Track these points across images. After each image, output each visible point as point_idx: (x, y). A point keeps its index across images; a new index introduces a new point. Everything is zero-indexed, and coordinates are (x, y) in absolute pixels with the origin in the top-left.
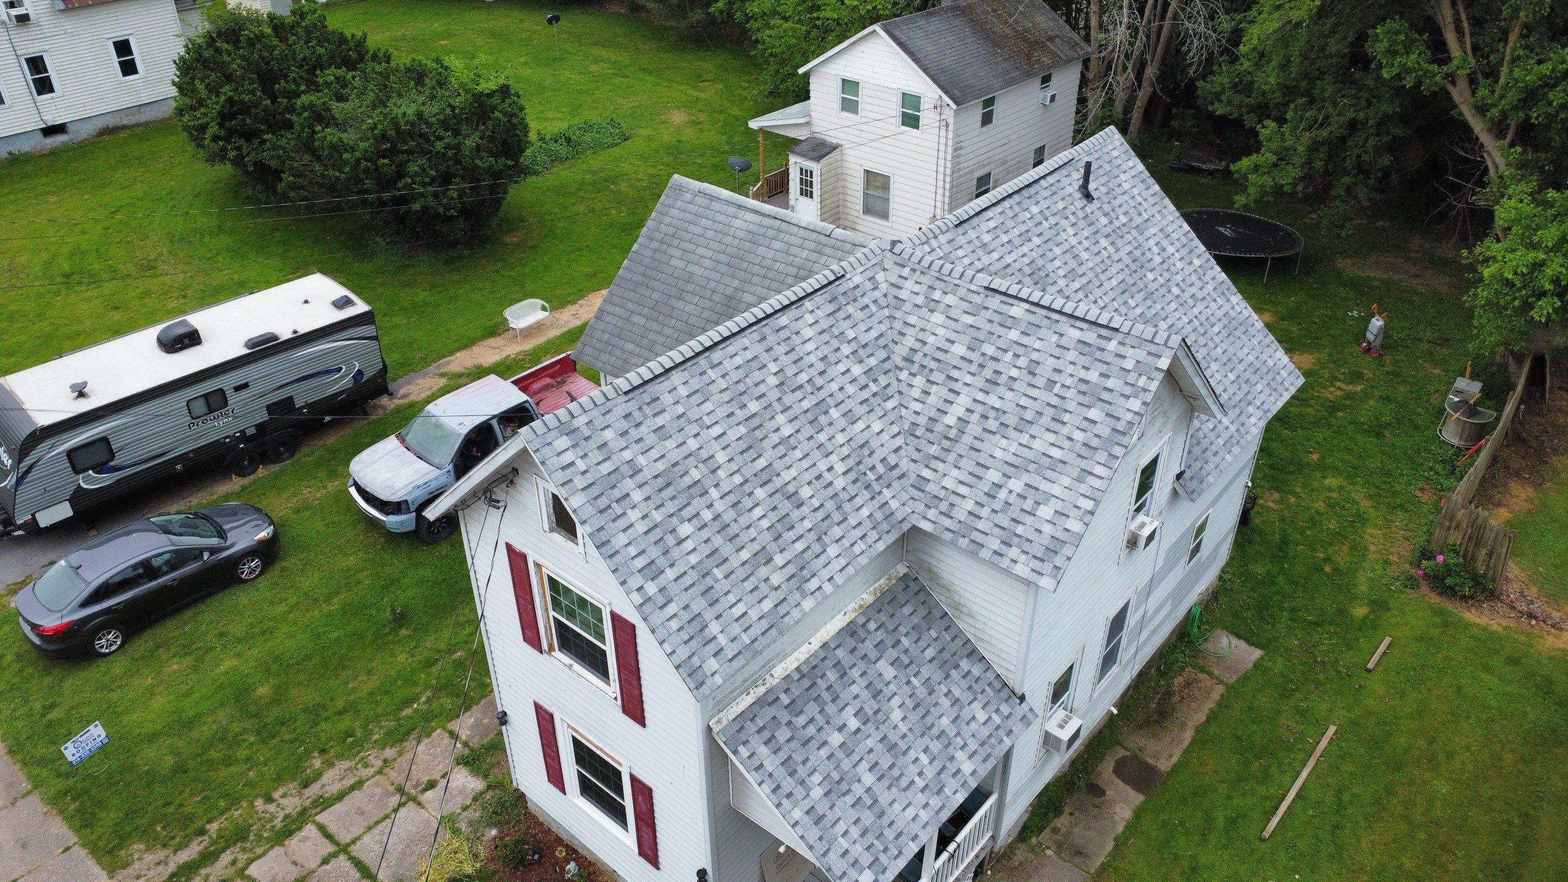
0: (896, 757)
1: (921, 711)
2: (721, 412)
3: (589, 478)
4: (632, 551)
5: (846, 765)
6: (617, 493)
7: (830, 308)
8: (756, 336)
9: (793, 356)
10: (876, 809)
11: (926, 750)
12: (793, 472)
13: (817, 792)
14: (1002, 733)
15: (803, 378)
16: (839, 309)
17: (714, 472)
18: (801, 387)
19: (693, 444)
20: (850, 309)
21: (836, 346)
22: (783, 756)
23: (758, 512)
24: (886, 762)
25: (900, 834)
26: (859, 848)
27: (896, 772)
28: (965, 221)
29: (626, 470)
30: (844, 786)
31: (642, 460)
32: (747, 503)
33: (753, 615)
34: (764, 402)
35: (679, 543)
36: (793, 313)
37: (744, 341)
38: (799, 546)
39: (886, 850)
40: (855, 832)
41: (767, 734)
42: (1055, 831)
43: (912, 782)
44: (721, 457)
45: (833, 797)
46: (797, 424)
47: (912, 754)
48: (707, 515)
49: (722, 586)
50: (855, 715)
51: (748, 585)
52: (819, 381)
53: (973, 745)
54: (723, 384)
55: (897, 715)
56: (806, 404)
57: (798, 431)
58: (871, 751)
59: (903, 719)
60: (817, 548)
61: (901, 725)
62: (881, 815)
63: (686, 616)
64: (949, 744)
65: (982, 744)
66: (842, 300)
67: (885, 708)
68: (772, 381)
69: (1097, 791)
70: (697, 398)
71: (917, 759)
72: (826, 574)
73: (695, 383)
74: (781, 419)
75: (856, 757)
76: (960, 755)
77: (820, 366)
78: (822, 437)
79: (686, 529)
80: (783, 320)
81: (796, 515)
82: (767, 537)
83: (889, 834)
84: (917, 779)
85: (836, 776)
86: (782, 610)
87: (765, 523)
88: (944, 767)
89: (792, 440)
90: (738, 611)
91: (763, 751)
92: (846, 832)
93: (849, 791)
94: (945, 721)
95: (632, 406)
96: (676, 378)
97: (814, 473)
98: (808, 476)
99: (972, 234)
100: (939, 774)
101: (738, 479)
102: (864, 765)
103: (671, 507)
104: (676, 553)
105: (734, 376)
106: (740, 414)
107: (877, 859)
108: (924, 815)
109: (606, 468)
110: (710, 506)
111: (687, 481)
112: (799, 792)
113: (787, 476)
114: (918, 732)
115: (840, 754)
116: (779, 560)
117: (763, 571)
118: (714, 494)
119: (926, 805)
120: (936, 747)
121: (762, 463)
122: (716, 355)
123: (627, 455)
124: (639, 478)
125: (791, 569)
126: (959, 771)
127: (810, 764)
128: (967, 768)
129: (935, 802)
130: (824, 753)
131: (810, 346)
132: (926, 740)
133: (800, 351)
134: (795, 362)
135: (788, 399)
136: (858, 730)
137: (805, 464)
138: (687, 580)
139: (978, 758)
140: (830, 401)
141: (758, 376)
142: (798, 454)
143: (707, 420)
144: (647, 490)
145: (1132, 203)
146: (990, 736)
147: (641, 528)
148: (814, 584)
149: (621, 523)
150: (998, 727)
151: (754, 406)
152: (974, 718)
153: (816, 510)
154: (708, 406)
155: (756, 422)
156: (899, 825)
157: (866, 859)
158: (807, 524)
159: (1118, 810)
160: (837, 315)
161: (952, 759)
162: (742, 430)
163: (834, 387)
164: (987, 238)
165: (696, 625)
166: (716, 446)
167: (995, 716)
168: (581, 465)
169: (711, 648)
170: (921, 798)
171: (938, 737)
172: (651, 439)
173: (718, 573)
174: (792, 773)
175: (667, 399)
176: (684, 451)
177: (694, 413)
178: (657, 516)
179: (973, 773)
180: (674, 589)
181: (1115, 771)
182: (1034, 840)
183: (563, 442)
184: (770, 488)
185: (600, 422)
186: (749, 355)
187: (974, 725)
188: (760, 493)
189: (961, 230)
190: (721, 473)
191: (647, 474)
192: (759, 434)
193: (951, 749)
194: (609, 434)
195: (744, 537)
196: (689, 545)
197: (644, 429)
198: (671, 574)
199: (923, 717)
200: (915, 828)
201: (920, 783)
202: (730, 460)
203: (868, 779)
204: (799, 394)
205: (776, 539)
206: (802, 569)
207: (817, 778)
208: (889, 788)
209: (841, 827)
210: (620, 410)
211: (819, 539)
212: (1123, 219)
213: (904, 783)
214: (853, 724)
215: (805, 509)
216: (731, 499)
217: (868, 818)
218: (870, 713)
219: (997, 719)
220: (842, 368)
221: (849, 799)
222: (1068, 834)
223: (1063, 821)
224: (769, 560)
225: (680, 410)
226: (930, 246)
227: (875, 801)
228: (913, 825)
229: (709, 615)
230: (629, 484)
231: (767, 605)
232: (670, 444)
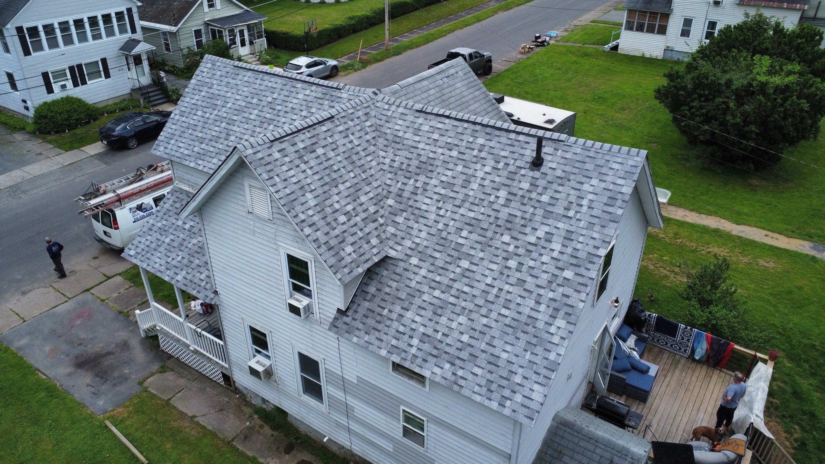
0: (178, 247)
1: (199, 250)
2: (245, 94)
3: (202, 79)
4: (186, 105)
5: (171, 230)
6: (201, 89)
7: (320, 95)
8: (284, 82)
9: (285, 99)
10: (157, 247)
11: (183, 258)
12: (238, 129)
13: (159, 225)
14: (198, 288)
15: (279, 108)
16: (322, 99)
17: (223, 107)
18: (274, 109)
19: (229, 95)
20: (326, 102)
21: (303, 109)
22: (171, 208)
23: (217, 129)
24: (175, 244)
25: (149, 259)
26: (143, 247)
27: (172, 249)
28: (425, 112)
29: (209, 85)
30: (163, 233)
31: (215, 86)
32: (218, 123)
33: (181, 150)
34: (259, 102)
35: (195, 115)
36: (305, 86)
37: (279, 80)
38: (211, 149)
39: (143, 256)
40: (148, 243)
41: (177, 200)
42: (261, 427)
43: (169, 257)
44: (229, 105)
45: (159, 231)
46: (257, 118)
47: (180, 253)
48: (207, 115)
49: (186, 135)
50: (191, 226)
51: (191, 142)
52: (281, 114)
53: (189, 277)
54: (256, 86)
55: (194, 241)
56: (268, 116)
57: (255, 120)
58: (178, 237)
59: (194, 244)
60: (213, 155)
61: (191, 244)
62: (155, 250)
63: (173, 132)
64: (188, 266)
65: (191, 281)
66: (328, 97)
67: (196, 236)
68: (270, 99)
69: (289, 450)
70: (246, 84)
71: (178, 256)
72: (205, 163)
73: (251, 80)
74: (256, 112)
75: (175, 232)
76: (184, 273)
77: (288, 109)
78: (258, 130)
79: (200, 113)
80: (299, 85)
81: (222, 140)
82: (209, 137)
83: (148, 255)
84: (171, 258)
85: (166, 228)
86: (187, 158)
87: (214, 133)
88: (177, 268)
89: (250, 121)
90: (181, 145)
91: (171, 202)
92: (147, 240)
93: (162, 235)
94: (197, 261)
95: (232, 71)
96: (250, 73)
97: (242, 136)
98: (238, 135)
99: (420, 121)
100: (175, 266)
101: (225, 115)
102: (172, 237)
103: (204, 104)
104: (191, 116)
105: (262, 88)
106: (249, 99)
107: (139, 254)
108: (157, 266)
109: (207, 80)
110: (211, 114)
111: (216, 102)
112: (159, 218)
113: (235, 128)
114: (190, 252)
115: (174, 227)
116: (203, 146)
117: (197, 143)
118: (216, 112)
119: (161, 265)
120: (185, 261)
121: (235, 118)
122: (266, 77)
123: (215, 82)
124: (209, 90)
125: (202, 152)
126: (177, 274)
127: (169, 218)
128: (179, 278)
129: (163, 268)
130: (174, 221)
131: (295, 101)
132: (188, 257)
133: (289, 99)
134: (284, 101)
135: (265, 109)
136: (185, 229)
137: (243, 131)
138: (184, 125)
139: (185, 281)
140: (275, 123)
141: (268, 93)
142: (246, 126)
143: (240, 92)
144: (207, 95)
145: (572, 199)
146: (195, 283)
147: (193, 101)
148: (200, 162)
149: (192, 96)
150: (200, 286)
151: (255, 101)
152: (201, 273)
153: (228, 146)
154: (245, 89)
155: (249, 105)
156: (152, 258)
157: (139, 250)
158: (221, 146)
159: (275, 460)
160: (318, 100)
161: (182, 270)
162: (244, 104)
163: (284, 120)
164: (426, 128)
165: (171, 136)
166: (232, 101)
167: (204, 282)
168: (204, 74)
169: (166, 145)
170: (163, 262)
171: (189, 261)
172: (223, 83)
173: (190, 131)
174: (165, 214)
175: (240, 77)
176: (226, 94)
177: (240, 87)
178: (199, 103)
179: (178, 281)
180: (179, 123)
181: (303, 461)
182: (256, 416)
183: (209, 65)
184: (227, 126)
185: (221, 68)
186: (275, 86)
187: (198, 274)
188: (224, 125)
189: (417, 114)
190: (224, 109)
191: (211, 91)
192: (245, 110)
193: (186, 268)
194: (219, 73)
195: (205, 130)
196: (195, 117)
197: (226, 80)
198: (184, 119)
199: (197, 252)
200: (152, 263)
201: (169, 260)
202: (230, 108)
203: (167, 240)
204: (271, 111)
205: (210, 140)
206: (204, 155)
207: (164, 222)
208: (166, 249)
209: (149, 238)
210: (227, 69)
211: (217, 154)
212: (545, 198)
213: (168, 254)
214: (187, 227)
215: (226, 142)
216: (217, 118)
217: (153, 246)
218: (193, 231)
219: (203, 284)
220: (294, 117)
221: (159, 237)
222: (259, 433)
223: (267, 430)
224: (202, 143)
225: (239, 83)
226: (390, 107)
227: (160, 246)
228: (153, 263)
229: (176, 138)
230: (206, 89)
231: (186, 152)
232: (225, 89)
